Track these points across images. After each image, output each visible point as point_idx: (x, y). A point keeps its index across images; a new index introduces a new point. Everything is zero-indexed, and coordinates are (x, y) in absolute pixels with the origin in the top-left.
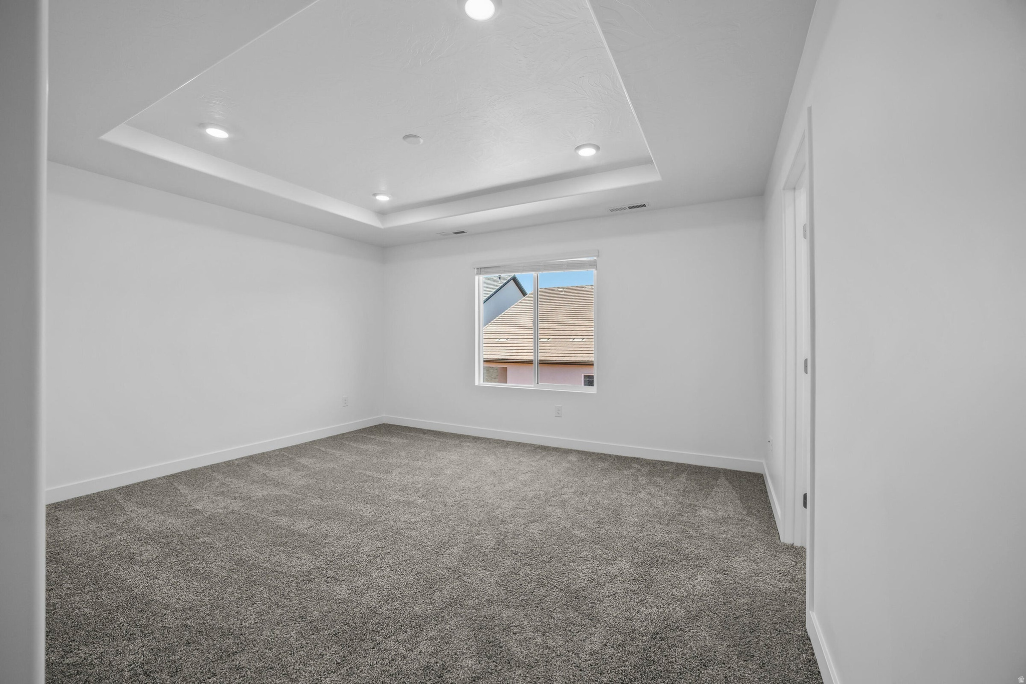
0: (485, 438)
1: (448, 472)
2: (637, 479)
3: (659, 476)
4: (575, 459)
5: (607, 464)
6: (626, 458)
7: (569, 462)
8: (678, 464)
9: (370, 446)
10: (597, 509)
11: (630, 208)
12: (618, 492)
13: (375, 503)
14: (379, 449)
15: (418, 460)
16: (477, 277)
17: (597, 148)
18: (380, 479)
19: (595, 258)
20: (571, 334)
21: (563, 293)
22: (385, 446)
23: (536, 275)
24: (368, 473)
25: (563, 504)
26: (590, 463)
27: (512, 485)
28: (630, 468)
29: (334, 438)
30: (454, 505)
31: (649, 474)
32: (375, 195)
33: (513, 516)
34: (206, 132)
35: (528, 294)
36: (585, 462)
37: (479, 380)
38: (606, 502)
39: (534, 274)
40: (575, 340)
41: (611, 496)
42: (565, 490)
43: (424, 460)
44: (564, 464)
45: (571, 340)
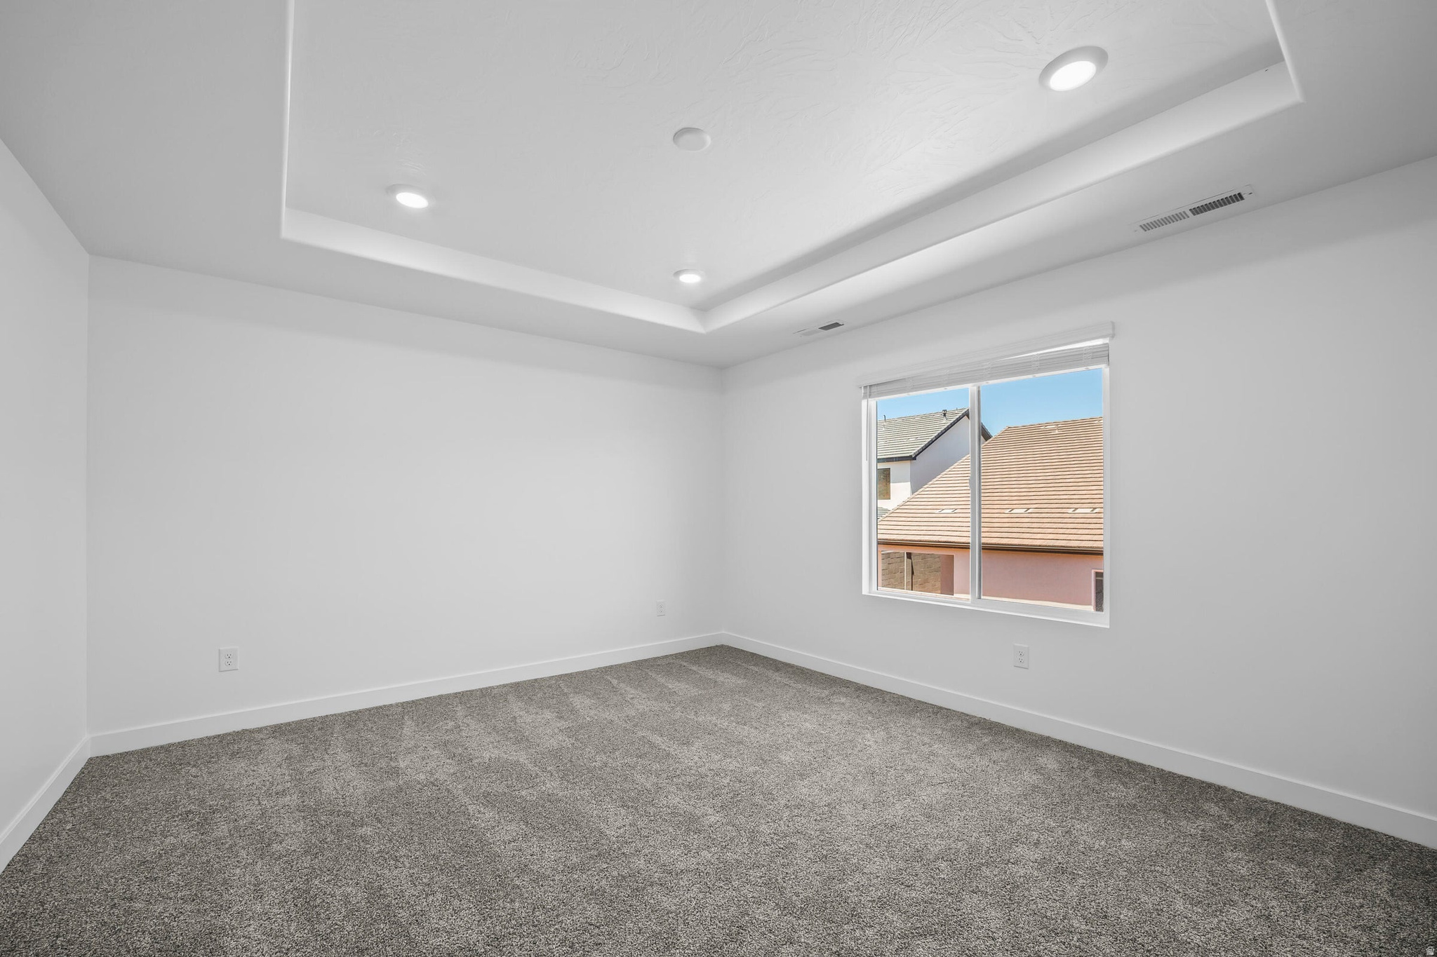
0: (878, 690)
1: (786, 758)
2: (1221, 855)
3: (1290, 859)
4: (1056, 766)
5: (1132, 792)
6: (1186, 780)
7: (1039, 770)
8: (1351, 831)
9: (683, 686)
10: (1100, 934)
11: (1197, 211)
12: (1164, 887)
13: (636, 809)
14: (694, 692)
15: (745, 725)
16: (864, 403)
17: (1100, 56)
18: (668, 755)
19: (1106, 341)
20: (1071, 501)
21: (1057, 432)
22: (705, 689)
23: (975, 389)
24: (657, 739)
25: (1009, 896)
26: (1092, 781)
27: (901, 813)
28: (1198, 813)
29: (640, 665)
30: (769, 842)
31: (1257, 846)
32: (678, 273)
33: (882, 903)
34: (395, 198)
35: (994, 437)
36: (1078, 776)
37: (870, 585)
38: (1126, 914)
39: (971, 387)
40: (1077, 511)
41: (1144, 898)
42: (1020, 850)
43: (755, 725)
44: (1026, 776)
45: (1070, 511)
